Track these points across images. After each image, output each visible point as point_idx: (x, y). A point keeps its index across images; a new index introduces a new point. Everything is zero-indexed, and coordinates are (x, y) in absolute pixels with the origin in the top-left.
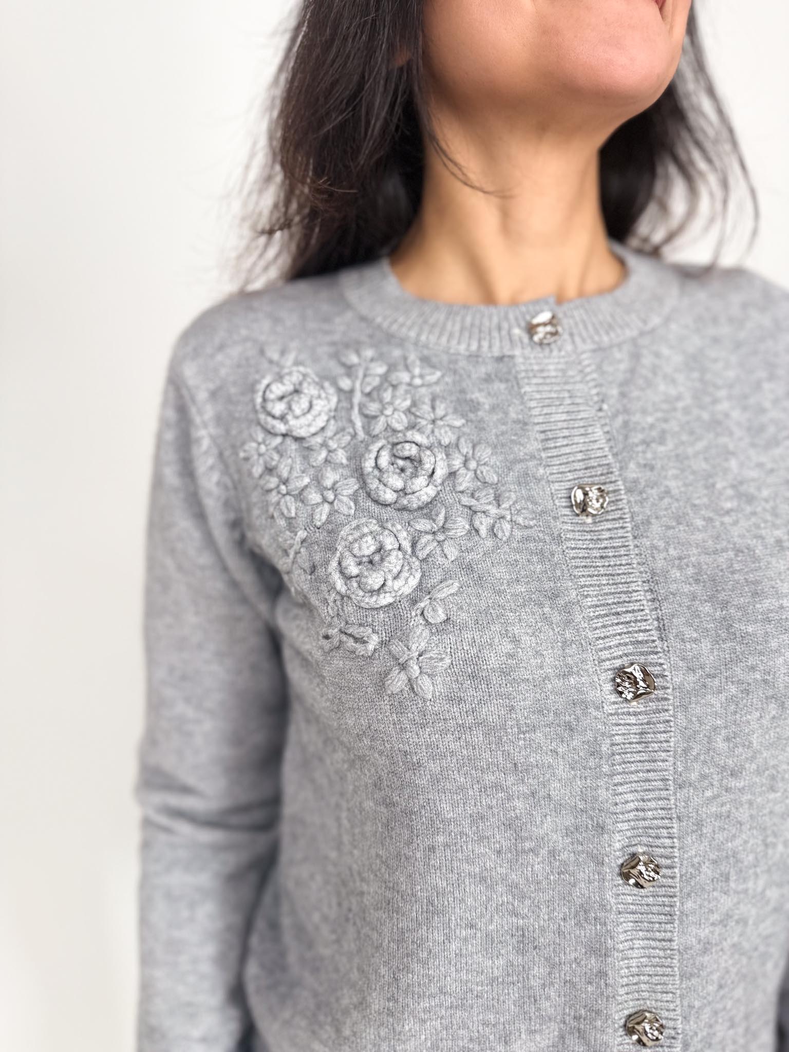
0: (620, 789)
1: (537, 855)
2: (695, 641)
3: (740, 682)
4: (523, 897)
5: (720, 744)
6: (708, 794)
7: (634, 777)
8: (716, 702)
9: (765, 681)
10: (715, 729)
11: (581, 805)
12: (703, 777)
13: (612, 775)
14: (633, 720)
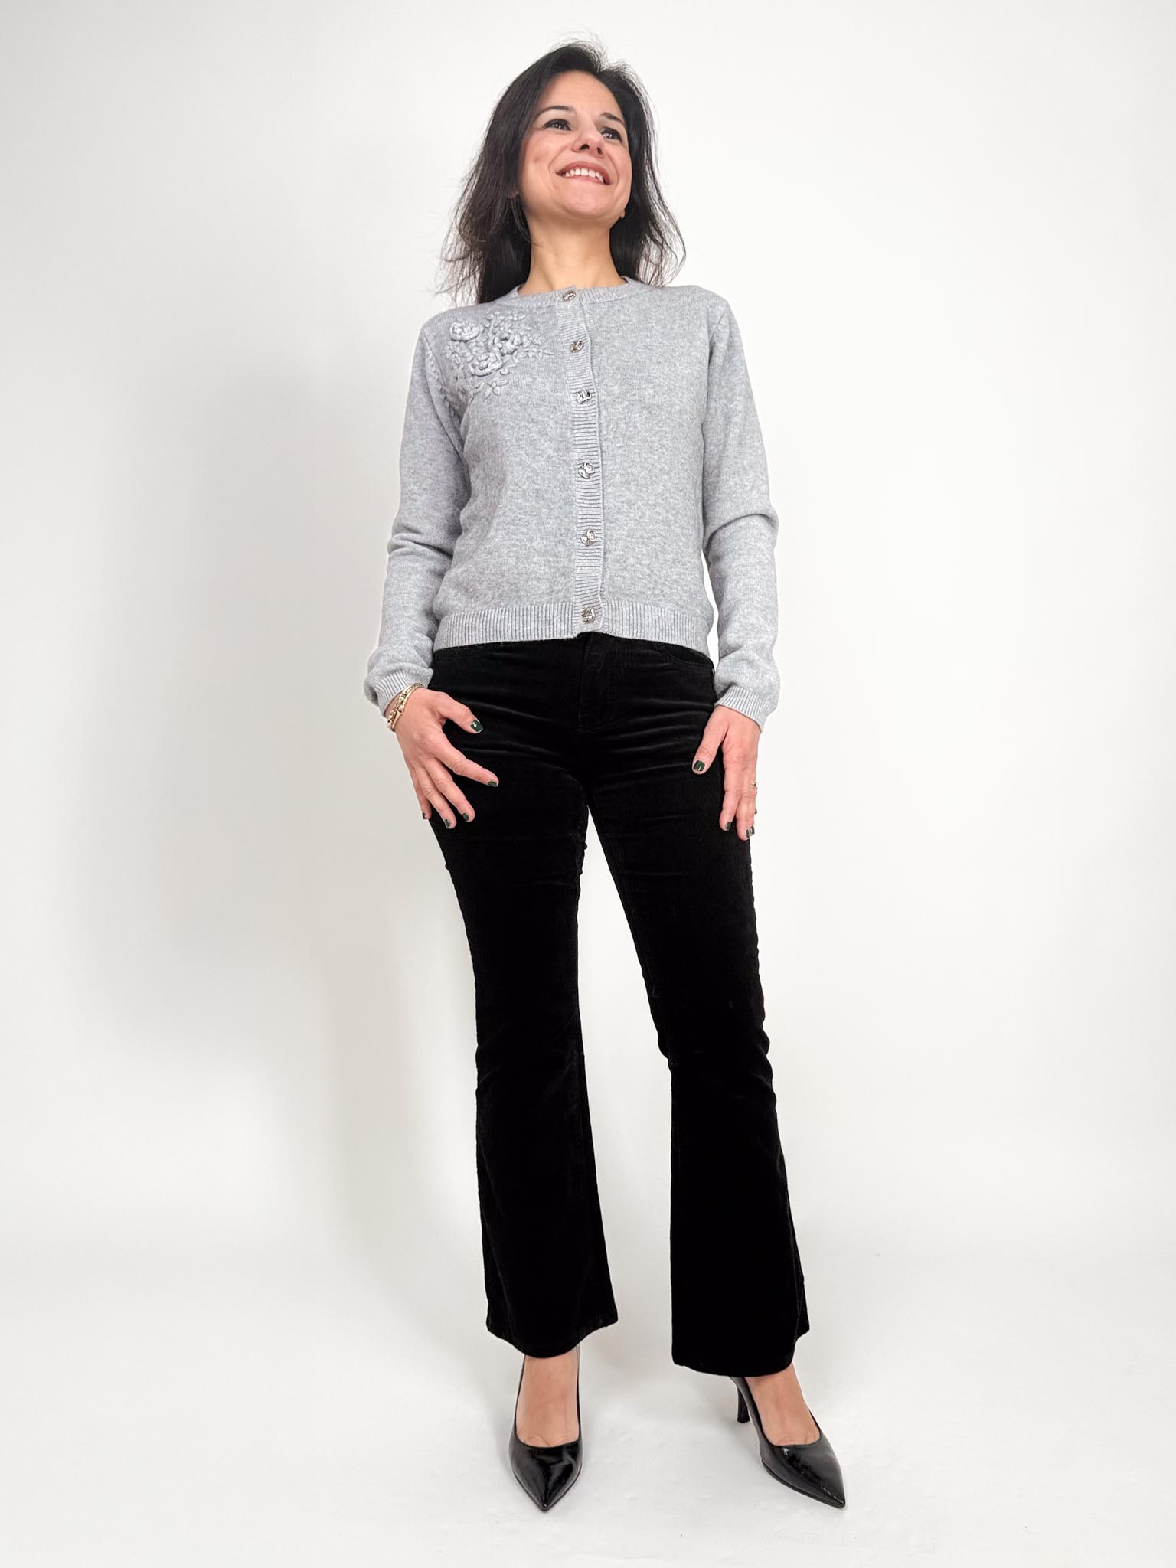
0: (577, 435)
1: (542, 457)
2: (612, 386)
3: (629, 401)
4: (537, 476)
5: (622, 425)
6: (618, 445)
7: (582, 431)
8: (620, 408)
9: (641, 401)
10: (619, 418)
11: (560, 439)
12: (615, 438)
13: (573, 429)
14: (582, 409)
